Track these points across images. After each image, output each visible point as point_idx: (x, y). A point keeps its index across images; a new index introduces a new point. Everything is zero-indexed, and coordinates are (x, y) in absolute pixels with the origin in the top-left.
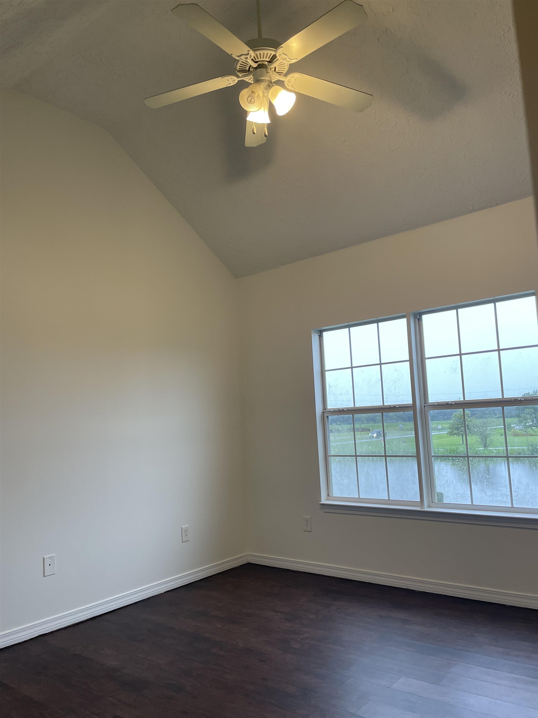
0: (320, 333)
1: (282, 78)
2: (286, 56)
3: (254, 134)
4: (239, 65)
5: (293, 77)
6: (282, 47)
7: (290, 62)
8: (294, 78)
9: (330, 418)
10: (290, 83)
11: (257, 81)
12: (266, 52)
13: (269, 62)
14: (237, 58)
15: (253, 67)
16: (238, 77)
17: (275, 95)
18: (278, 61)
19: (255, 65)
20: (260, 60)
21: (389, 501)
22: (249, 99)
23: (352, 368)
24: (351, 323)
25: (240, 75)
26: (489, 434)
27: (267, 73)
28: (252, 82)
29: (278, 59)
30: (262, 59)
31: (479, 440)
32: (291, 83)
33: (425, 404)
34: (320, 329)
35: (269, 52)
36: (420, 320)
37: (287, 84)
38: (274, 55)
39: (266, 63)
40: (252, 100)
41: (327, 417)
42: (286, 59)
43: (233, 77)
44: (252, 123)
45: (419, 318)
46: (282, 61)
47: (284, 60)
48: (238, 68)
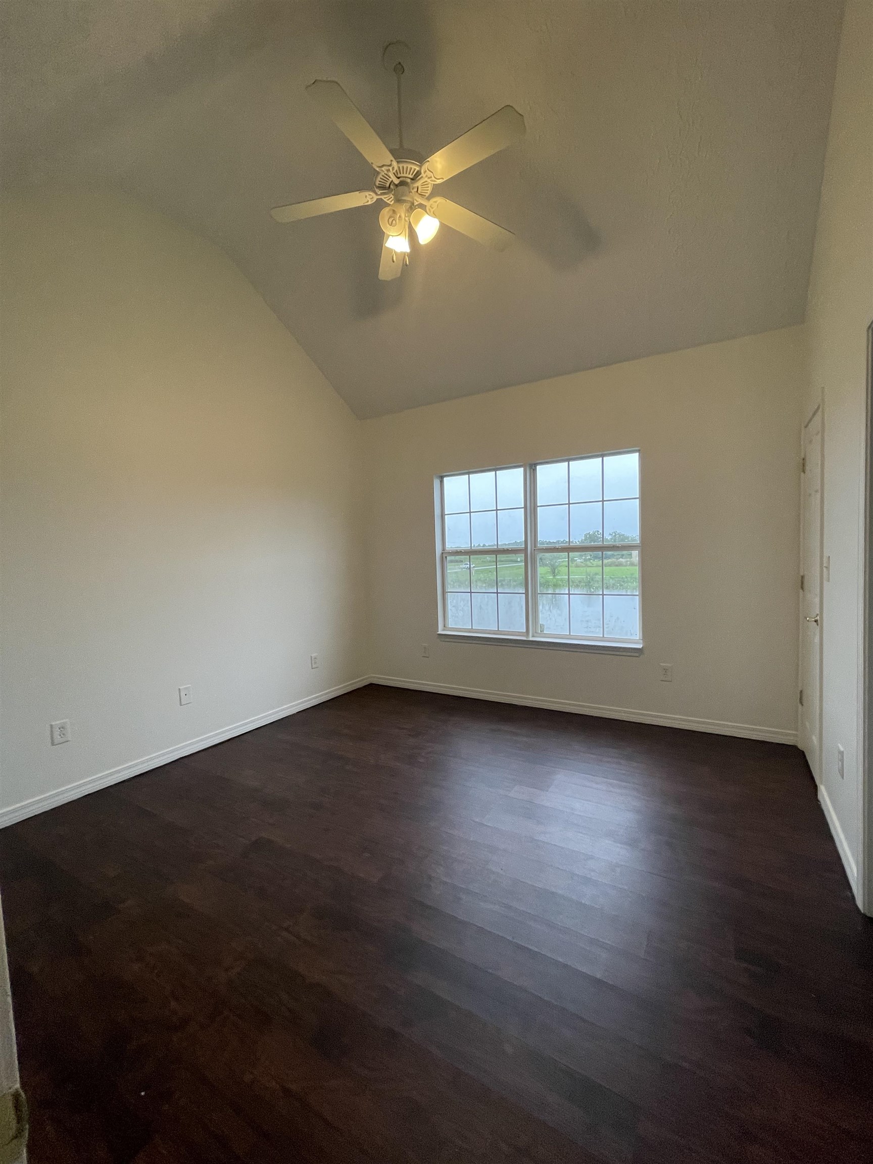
0: (441, 478)
1: (424, 202)
2: (432, 174)
3: (394, 262)
4: (379, 179)
5: (436, 202)
6: (428, 161)
7: (435, 181)
8: (438, 203)
9: (449, 558)
10: (432, 208)
11: (398, 200)
12: (410, 166)
13: (412, 179)
14: (377, 169)
15: (394, 183)
16: (376, 194)
17: (418, 221)
18: (422, 179)
19: (397, 181)
20: (402, 175)
21: (498, 632)
22: (390, 220)
23: (470, 512)
24: (471, 470)
25: (379, 192)
26: (558, 566)
27: (409, 192)
28: (391, 203)
29: (422, 177)
30: (405, 175)
31: (549, 570)
32: (434, 209)
33: (535, 547)
34: (441, 475)
35: (414, 167)
36: (535, 470)
37: (429, 209)
38: (418, 172)
39: (409, 180)
40: (394, 222)
41: (446, 557)
42: (431, 177)
43: (371, 193)
44: (390, 251)
45: (534, 468)
46: (426, 179)
47: (429, 178)
48: (377, 183)
